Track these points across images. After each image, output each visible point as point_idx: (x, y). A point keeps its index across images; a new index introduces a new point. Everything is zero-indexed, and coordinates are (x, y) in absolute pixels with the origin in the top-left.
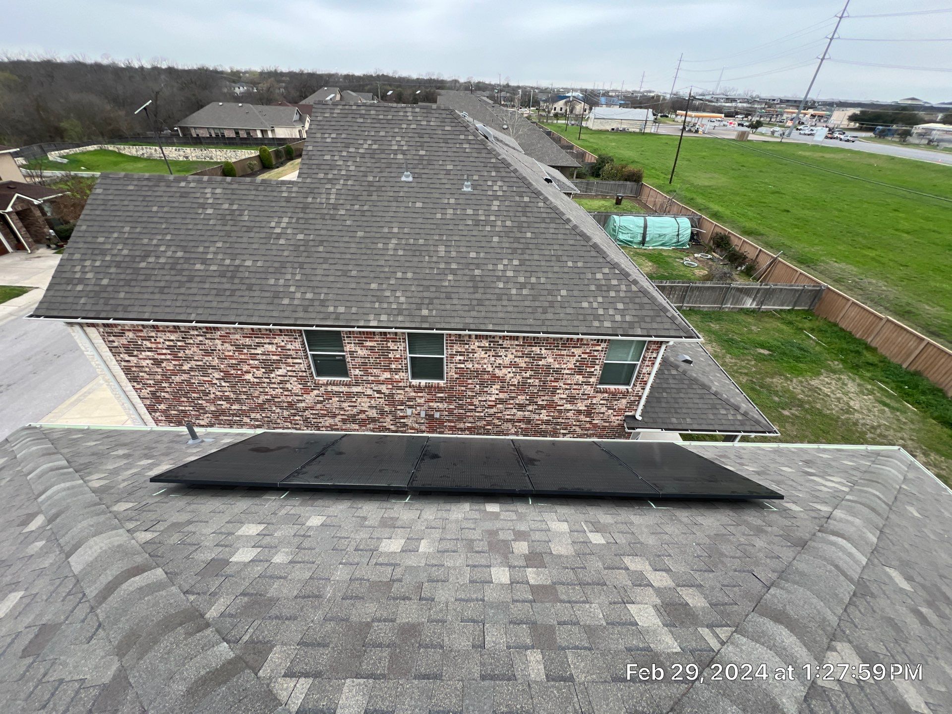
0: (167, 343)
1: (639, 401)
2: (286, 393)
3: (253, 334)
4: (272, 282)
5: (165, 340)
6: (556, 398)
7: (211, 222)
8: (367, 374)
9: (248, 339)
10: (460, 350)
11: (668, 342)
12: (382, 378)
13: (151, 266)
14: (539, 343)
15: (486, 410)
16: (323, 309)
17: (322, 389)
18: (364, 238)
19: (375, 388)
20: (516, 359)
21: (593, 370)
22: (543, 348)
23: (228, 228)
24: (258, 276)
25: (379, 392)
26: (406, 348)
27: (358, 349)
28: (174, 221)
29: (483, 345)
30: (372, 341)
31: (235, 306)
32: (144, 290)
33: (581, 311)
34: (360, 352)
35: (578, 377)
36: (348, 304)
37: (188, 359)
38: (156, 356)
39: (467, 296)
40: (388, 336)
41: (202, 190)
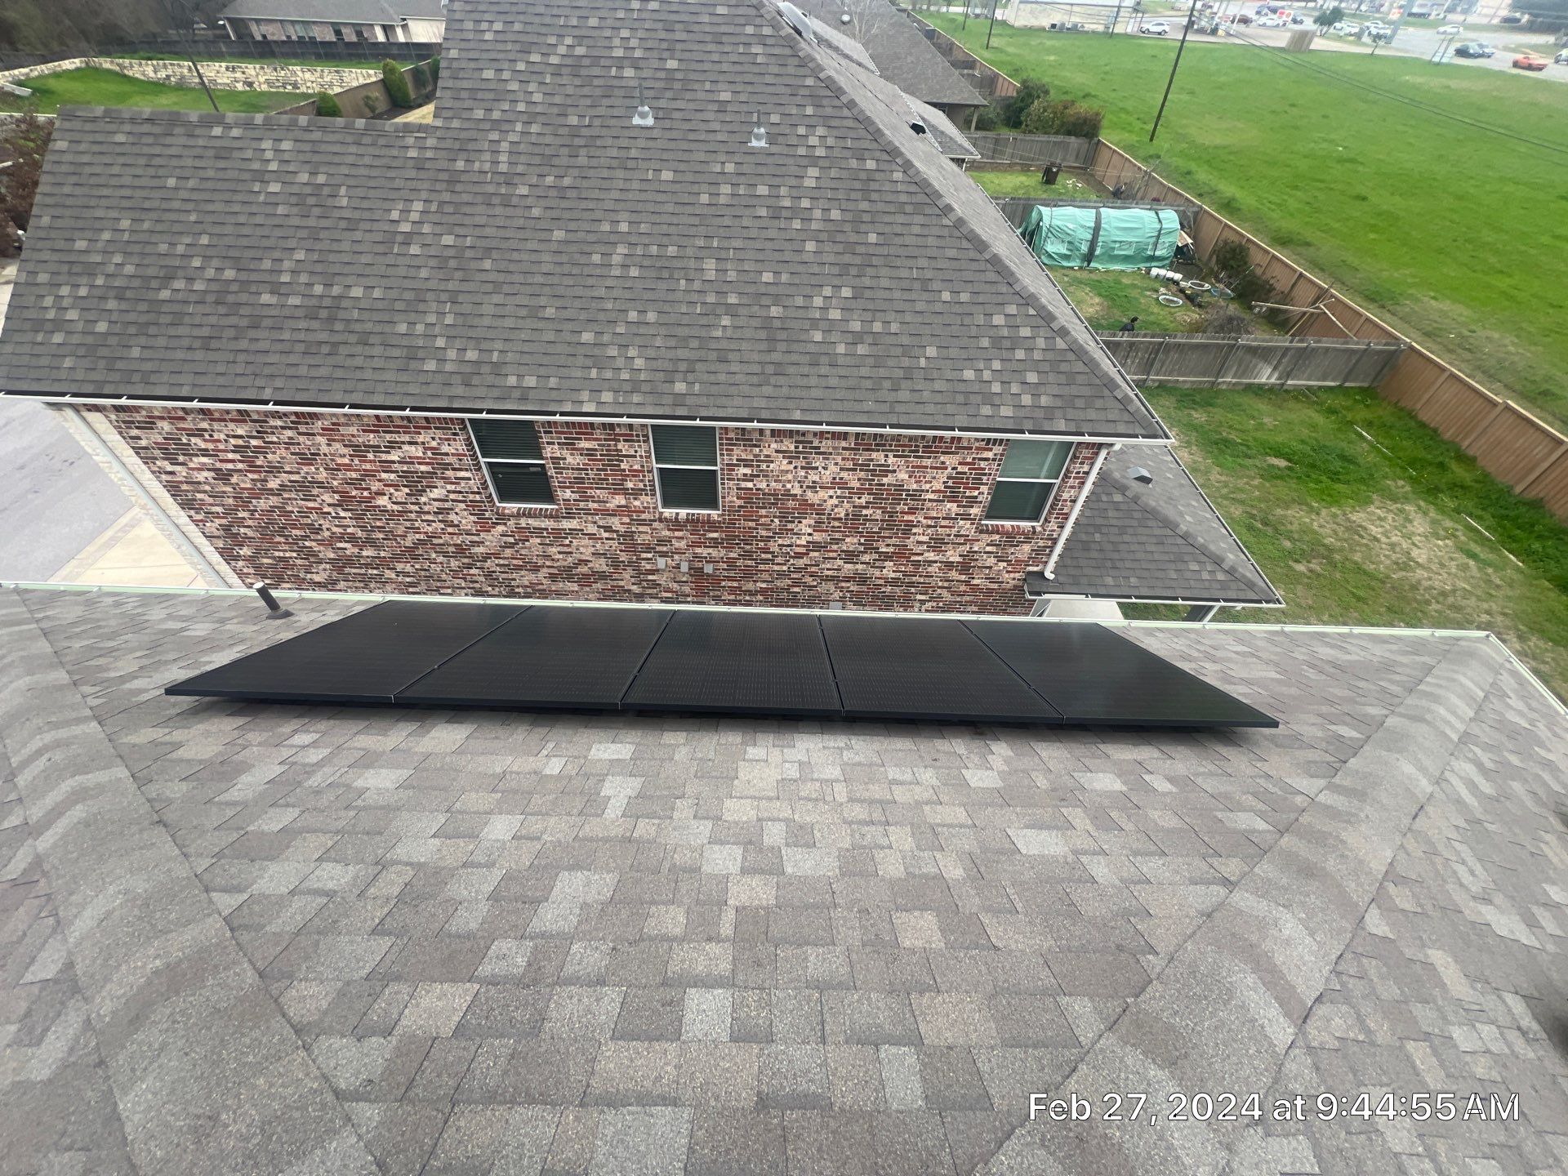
0: (233, 441)
1: (1052, 548)
2: (450, 530)
3: (379, 426)
4: (402, 328)
5: (227, 436)
6: (910, 542)
7: (280, 210)
8: (586, 499)
9: (372, 435)
10: (744, 457)
11: (1112, 445)
12: (610, 506)
13: (180, 296)
14: (884, 445)
15: (792, 561)
16: (498, 381)
17: (511, 523)
18: (567, 242)
19: (601, 523)
20: (844, 474)
21: (976, 493)
22: (891, 455)
23: (311, 222)
24: (376, 316)
25: (608, 529)
26: (649, 452)
27: (566, 453)
28: (210, 207)
29: (784, 448)
30: (589, 439)
31: (339, 373)
32: (174, 343)
33: (961, 387)
34: (570, 459)
35: (949, 505)
36: (542, 371)
37: (275, 470)
38: (218, 465)
39: (756, 357)
40: (617, 430)
41: (255, 144)
